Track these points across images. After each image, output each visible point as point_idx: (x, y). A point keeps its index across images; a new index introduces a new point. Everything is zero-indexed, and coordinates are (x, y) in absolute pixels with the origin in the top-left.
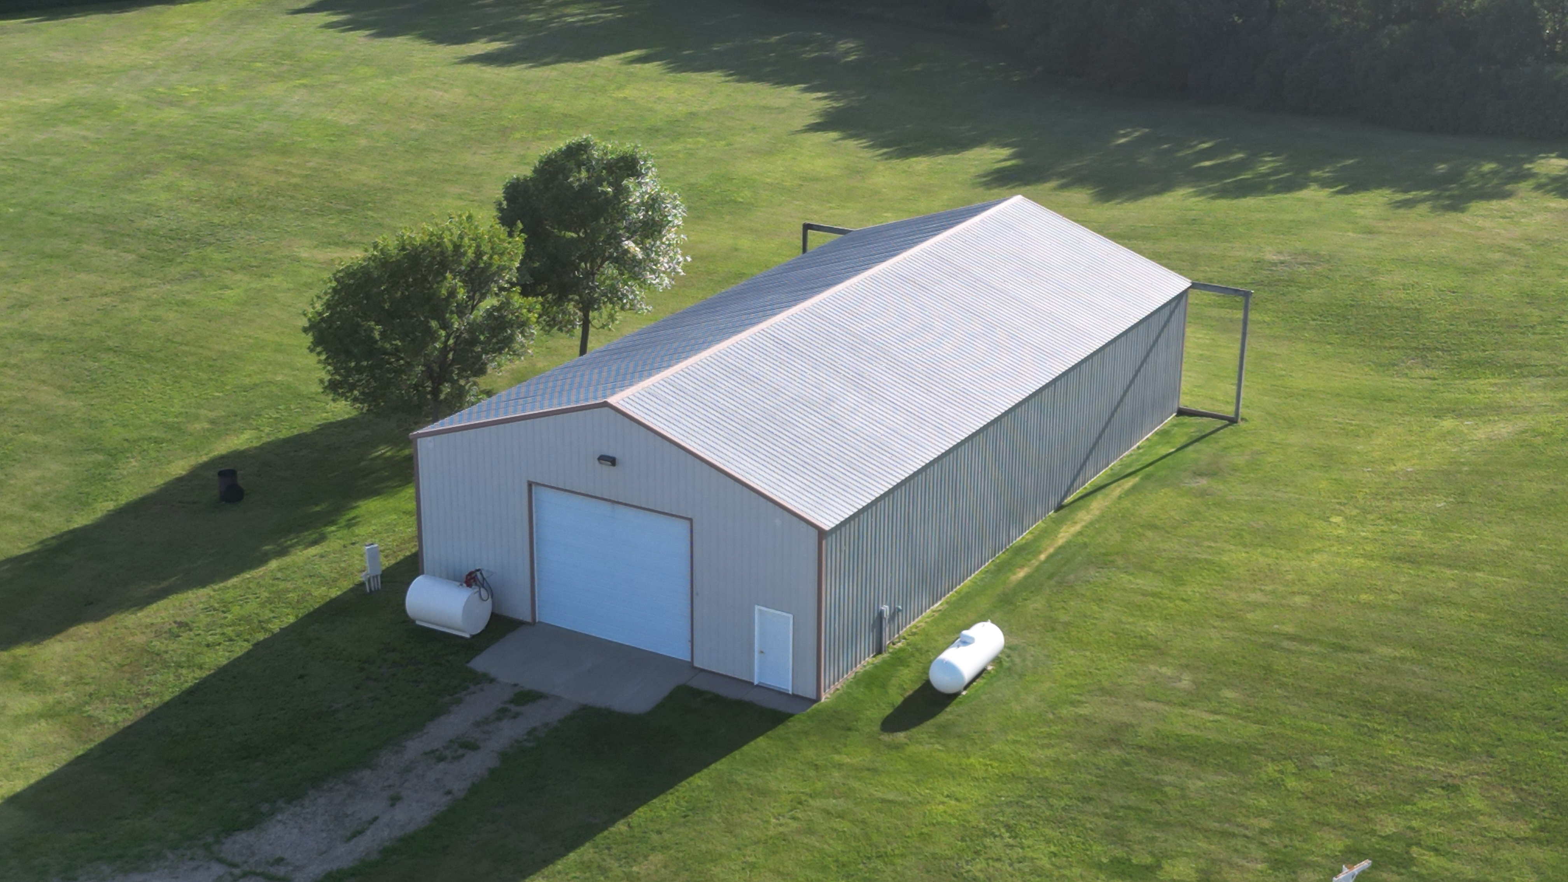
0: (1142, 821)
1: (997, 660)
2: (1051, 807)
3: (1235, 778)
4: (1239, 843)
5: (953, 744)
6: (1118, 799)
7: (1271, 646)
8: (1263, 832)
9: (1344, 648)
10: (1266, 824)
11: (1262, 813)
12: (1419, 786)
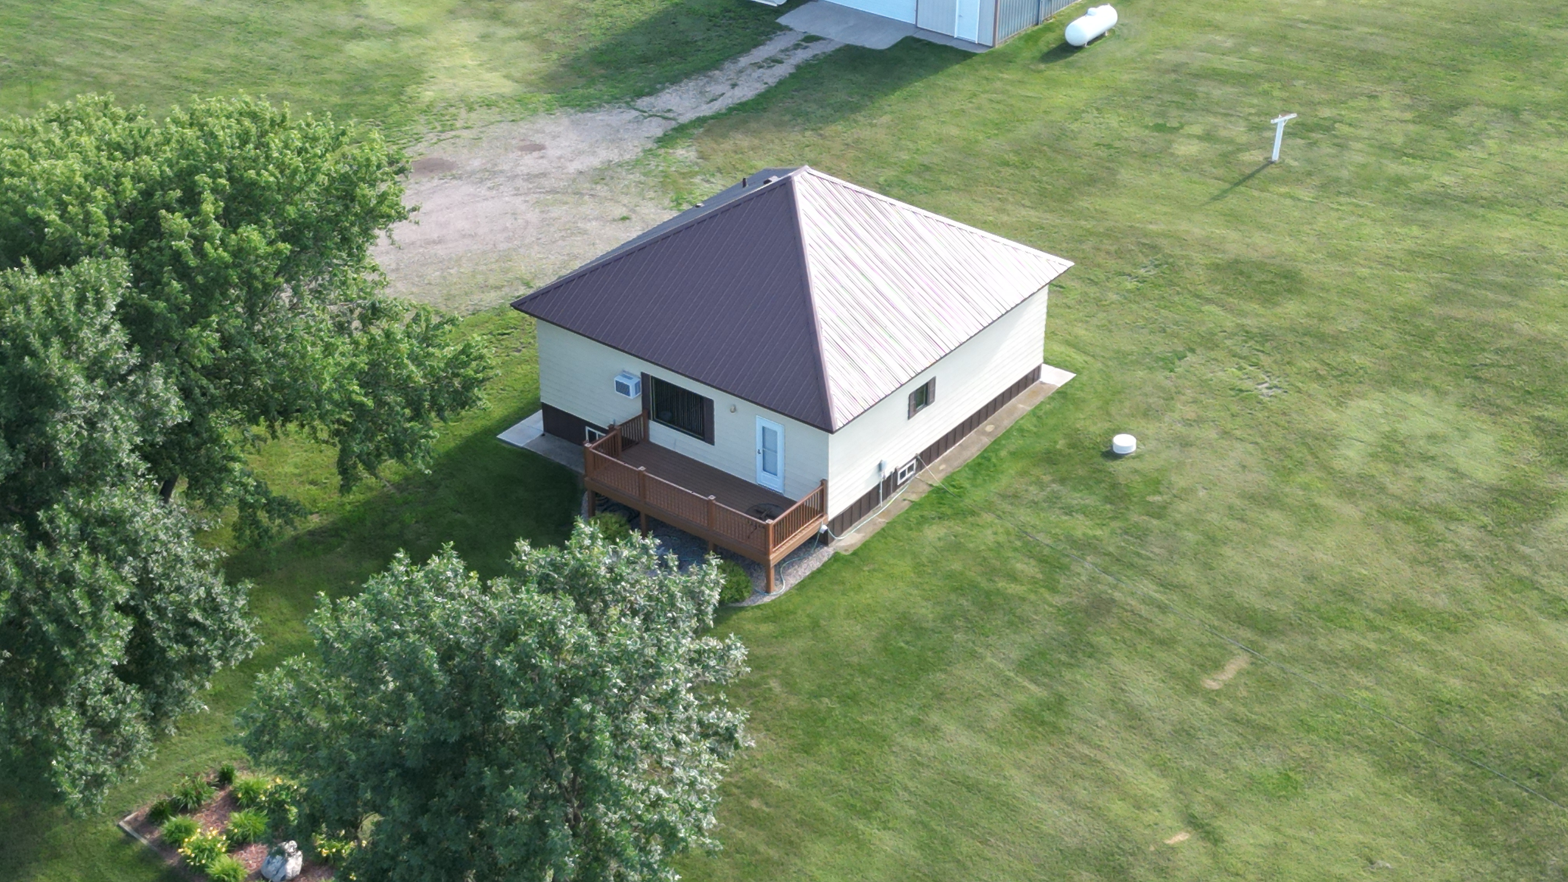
0: (1178, 108)
1: (1111, 30)
2: (1125, 100)
3: (1242, 89)
4: (1233, 119)
5: (1074, 71)
6: (1167, 97)
7: (1291, 26)
8: (1250, 114)
9: (1336, 27)
10: (1253, 111)
11: (1252, 106)
12: (1354, 96)
